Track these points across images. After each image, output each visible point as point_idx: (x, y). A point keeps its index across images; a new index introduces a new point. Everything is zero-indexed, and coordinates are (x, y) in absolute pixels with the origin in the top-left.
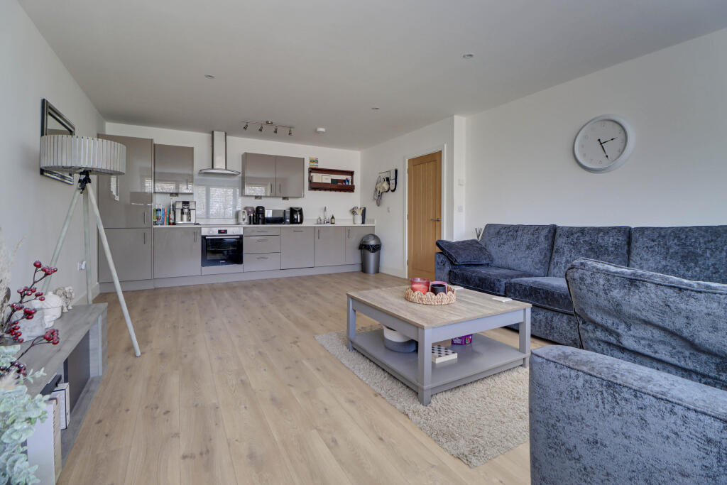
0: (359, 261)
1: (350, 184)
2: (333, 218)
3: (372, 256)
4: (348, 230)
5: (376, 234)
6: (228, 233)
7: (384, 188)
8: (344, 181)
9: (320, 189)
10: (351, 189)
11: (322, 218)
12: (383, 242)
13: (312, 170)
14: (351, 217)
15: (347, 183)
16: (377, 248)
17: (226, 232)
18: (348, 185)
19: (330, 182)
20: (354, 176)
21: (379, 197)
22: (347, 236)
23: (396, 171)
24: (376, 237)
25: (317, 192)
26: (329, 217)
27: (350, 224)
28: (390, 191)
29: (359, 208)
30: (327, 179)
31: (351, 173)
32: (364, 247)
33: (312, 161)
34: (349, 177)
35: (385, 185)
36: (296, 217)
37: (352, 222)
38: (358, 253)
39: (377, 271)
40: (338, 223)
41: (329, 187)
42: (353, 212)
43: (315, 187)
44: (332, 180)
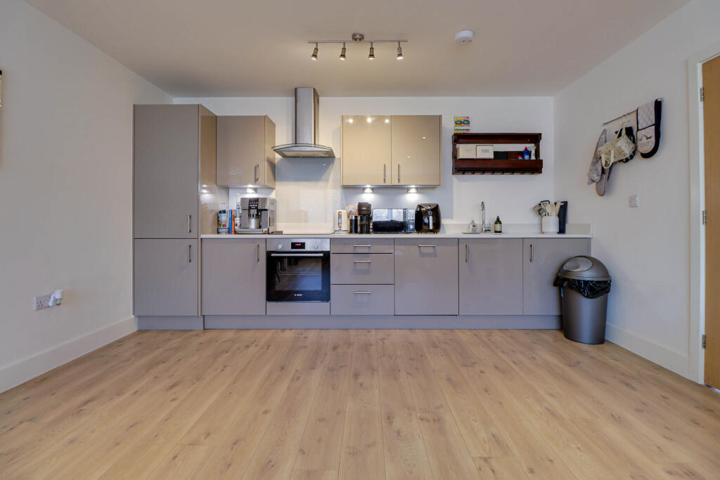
0: (553, 309)
1: (533, 158)
2: (498, 221)
3: (586, 307)
4: (528, 245)
5: (593, 255)
6: (308, 248)
7: (620, 151)
8: (521, 154)
9: (473, 171)
10: (535, 167)
11: (478, 222)
12: (615, 273)
13: (460, 138)
14: (535, 219)
15: (527, 157)
16: (600, 289)
17: (303, 245)
18: (530, 160)
19: (492, 156)
20: (542, 143)
21: (604, 175)
22: (527, 258)
23: (658, 105)
24: (596, 264)
25: (468, 176)
26: (490, 220)
27: (532, 233)
28: (638, 157)
29: (552, 202)
30: (485, 152)
31: (535, 138)
32: (564, 283)
33: (458, 123)
34: (531, 147)
35: (625, 146)
36: (426, 221)
37: (537, 230)
38: (552, 294)
39: (600, 338)
40: (509, 232)
41: (489, 166)
42: (540, 210)
43: (464, 167)
44: (496, 153)
